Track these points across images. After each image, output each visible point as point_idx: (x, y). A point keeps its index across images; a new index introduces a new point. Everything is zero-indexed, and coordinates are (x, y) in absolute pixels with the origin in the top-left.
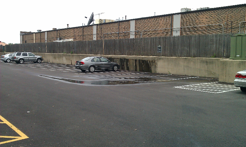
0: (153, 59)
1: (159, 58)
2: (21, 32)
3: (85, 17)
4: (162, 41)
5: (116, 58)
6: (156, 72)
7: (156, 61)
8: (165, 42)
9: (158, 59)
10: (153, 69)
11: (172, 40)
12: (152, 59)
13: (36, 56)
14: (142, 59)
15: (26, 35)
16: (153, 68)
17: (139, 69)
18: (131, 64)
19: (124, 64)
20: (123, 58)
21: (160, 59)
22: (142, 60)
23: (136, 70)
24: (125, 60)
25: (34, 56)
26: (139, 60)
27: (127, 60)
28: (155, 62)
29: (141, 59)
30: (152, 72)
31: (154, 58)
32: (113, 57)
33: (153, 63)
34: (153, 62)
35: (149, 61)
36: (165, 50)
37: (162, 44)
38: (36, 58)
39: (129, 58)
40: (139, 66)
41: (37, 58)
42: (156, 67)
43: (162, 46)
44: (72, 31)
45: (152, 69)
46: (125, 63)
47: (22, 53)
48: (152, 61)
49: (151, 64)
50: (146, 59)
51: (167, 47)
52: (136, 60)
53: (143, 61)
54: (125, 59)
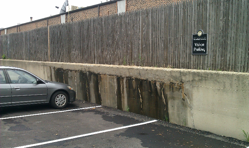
0: (175, 78)
1: (198, 74)
3: (56, 7)
4: (213, 13)
5: (71, 71)
6: (185, 121)
7: (187, 86)
8: (226, 14)
12: (172, 76)
14: (139, 77)
17: (129, 105)
18: (107, 87)
19: (89, 85)
20: (87, 70)
21: (204, 78)
22: (137, 79)
23: (120, 107)
24: (92, 76)
26: (129, 79)
27: (97, 77)
28: (180, 88)
29: (134, 75)
30: (172, 121)
31: (178, 75)
32: (65, 68)
33: (176, 93)
34: (177, 86)
35: (162, 85)
36: (224, 46)
37: (211, 22)
39: (100, 71)
40: (129, 96)
42: (184, 104)
45: (170, 111)
46: (92, 84)
48: (172, 84)
49: (168, 93)
50: (150, 77)
51: (232, 33)
52: (119, 79)
53: (141, 83)
54: (91, 73)
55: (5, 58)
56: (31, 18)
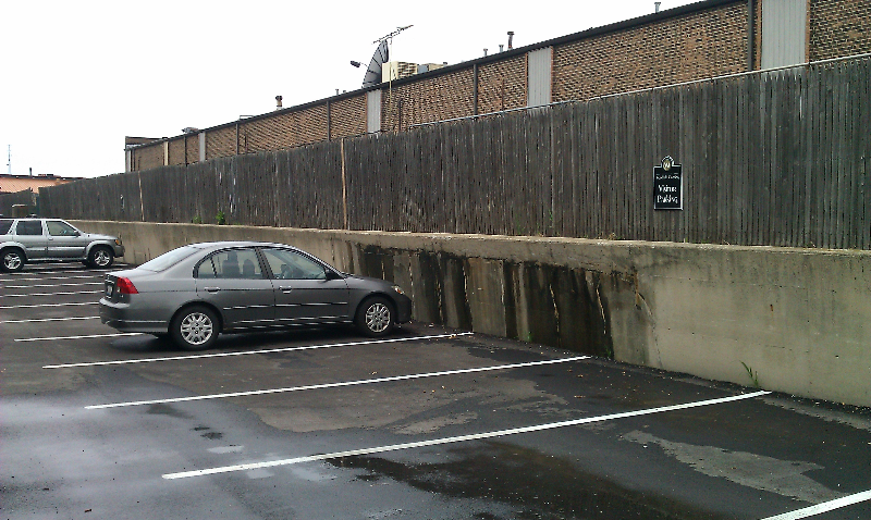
0: (621, 260)
1: (663, 251)
2: (130, 140)
3: (352, 62)
4: (689, 123)
5: (400, 251)
6: (644, 355)
7: (643, 278)
8: (713, 126)
9: (660, 261)
10: (619, 333)
11: (768, 109)
12: (614, 257)
13: (84, 236)
14: (551, 262)
15: (143, 150)
16: (619, 323)
17: (532, 327)
18: (484, 288)
20: (437, 248)
21: (672, 259)
22: (546, 267)
23: (512, 334)
24: (449, 263)
25: (78, 234)
26: (531, 266)
27: (460, 264)
28: (632, 282)
29: (540, 256)
30: (619, 357)
31: (626, 254)
32: (384, 245)
33: (625, 293)
34: (624, 279)
35: (597, 276)
36: (712, 190)
37: (686, 142)
38: (85, 244)
39: (468, 251)
40: (531, 306)
41: (90, 245)
42: (641, 319)
43: (689, 158)
44: (289, 121)
45: (615, 334)
46: (449, 282)
47: (17, 221)
48: (615, 274)
49: (609, 295)
50: (573, 261)
51: (724, 165)
52: (509, 267)
53: (555, 274)
54: (447, 256)
55: (222, 223)
56: (279, 98)
